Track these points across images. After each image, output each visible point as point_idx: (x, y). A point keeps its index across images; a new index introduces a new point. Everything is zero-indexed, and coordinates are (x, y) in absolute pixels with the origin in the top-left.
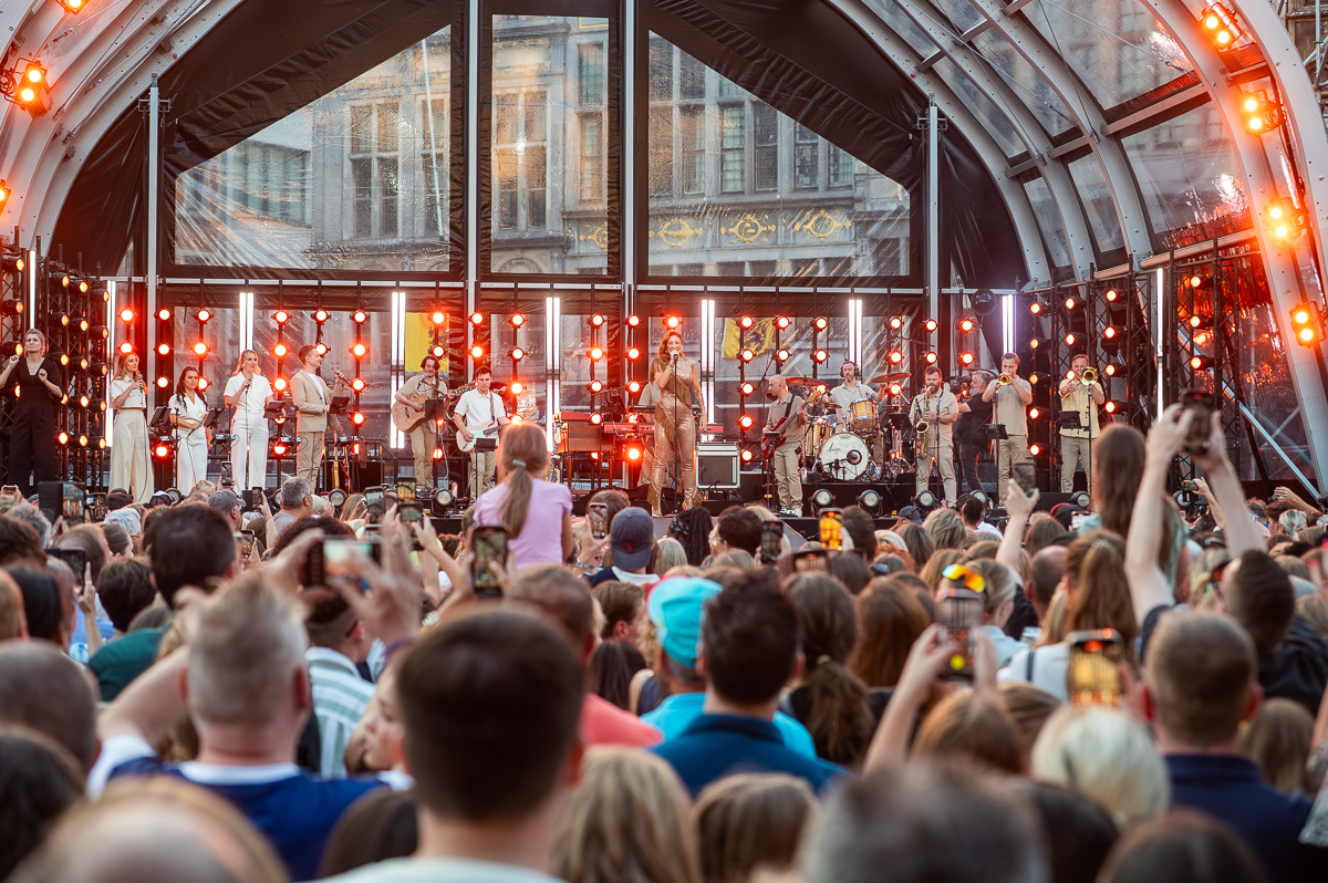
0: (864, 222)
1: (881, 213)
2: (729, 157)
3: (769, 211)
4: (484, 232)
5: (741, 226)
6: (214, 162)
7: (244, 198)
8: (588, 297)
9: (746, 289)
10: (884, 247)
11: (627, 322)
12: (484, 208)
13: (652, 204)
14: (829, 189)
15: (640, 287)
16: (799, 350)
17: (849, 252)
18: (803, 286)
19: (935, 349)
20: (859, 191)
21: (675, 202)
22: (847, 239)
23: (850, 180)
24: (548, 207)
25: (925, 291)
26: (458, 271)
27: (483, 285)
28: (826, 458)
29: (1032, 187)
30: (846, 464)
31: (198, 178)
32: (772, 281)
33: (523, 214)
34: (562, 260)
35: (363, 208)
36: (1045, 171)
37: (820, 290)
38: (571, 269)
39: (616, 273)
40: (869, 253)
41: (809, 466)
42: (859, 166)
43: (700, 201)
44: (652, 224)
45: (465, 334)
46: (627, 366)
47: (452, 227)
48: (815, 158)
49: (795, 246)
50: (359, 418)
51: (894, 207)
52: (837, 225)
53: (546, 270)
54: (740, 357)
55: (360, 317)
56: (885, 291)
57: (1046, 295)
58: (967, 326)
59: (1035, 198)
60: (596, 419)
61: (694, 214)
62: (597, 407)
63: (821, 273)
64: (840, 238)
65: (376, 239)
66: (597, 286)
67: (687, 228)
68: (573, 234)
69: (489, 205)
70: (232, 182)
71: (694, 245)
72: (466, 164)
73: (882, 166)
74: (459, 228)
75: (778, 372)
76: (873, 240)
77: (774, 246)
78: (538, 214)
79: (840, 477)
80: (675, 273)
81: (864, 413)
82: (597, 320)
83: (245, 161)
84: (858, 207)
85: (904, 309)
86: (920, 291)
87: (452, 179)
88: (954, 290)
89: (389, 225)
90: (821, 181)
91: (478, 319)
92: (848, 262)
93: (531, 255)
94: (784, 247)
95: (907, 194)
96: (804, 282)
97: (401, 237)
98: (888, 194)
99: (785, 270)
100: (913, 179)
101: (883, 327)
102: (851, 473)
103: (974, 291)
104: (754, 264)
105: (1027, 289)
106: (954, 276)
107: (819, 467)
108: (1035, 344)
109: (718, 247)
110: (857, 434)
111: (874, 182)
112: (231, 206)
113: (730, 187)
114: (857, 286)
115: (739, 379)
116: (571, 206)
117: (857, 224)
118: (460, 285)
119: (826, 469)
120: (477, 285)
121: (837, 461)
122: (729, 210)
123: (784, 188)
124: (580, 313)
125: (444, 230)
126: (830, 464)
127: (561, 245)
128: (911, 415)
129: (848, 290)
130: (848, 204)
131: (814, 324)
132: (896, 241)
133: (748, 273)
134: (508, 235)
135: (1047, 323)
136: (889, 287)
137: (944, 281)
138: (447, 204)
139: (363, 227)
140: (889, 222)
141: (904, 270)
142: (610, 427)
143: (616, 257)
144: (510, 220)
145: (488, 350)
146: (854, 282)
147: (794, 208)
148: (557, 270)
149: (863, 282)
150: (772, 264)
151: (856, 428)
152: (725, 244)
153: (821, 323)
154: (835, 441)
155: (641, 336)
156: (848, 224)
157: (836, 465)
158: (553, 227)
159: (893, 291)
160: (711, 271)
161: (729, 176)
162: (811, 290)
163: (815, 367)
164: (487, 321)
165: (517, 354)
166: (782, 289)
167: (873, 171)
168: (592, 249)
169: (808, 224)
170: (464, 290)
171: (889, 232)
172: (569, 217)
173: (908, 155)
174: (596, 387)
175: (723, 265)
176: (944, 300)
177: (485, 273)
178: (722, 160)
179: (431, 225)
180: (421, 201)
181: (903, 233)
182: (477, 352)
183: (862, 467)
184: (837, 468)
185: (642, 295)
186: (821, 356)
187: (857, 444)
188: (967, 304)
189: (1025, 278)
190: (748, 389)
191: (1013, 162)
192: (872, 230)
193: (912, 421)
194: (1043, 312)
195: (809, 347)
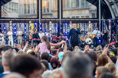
0: (91, 11)
1: (93, 10)
2: (73, 3)
3: (78, 10)
4: (41, 13)
5: (75, 12)
6: (6, 4)
7: (10, 9)
9: (75, 20)
10: (93, 14)
11: (60, 24)
12: (41, 10)
13: (63, 9)
14: (86, 7)
15: (62, 20)
17: (89, 15)
19: (100, 27)
20: (90, 7)
21: (66, 9)
22: (88, 13)
23: (89, 6)
24: (49, 10)
26: (38, 18)
27: (41, 20)
29: (113, 6)
31: (4, 6)
32: (79, 19)
33: (46, 11)
34: (51, 16)
35: (25, 10)
36: (114, 4)
37: (85, 20)
38: (52, 17)
39: (59, 18)
40: (91, 15)
41: (84, 42)
42: (90, 4)
43: (69, 9)
44: (63, 12)
45: (39, 26)
46: (60, 30)
47: (37, 12)
48: (84, 3)
49: (82, 14)
50: (25, 37)
51: (94, 9)
52: (87, 12)
53: (49, 18)
55: (25, 24)
57: (115, 20)
58: (104, 24)
59: (113, 8)
60: (56, 37)
61: (69, 10)
62: (56, 35)
63: (85, 18)
64: (87, 13)
65: (27, 14)
66: (56, 20)
67: (67, 12)
68: (53, 13)
69: (42, 9)
70: (8, 7)
71: (69, 14)
72: (39, 4)
73: (93, 4)
74: (38, 12)
76: (92, 13)
77: (79, 14)
78: (48, 11)
79: (88, 44)
80: (66, 18)
82: (56, 24)
83: (10, 4)
84: (90, 9)
85: (96, 22)
86: (98, 20)
87: (37, 6)
88: (103, 20)
89: (29, 12)
90: (85, 6)
91: (41, 24)
92: (89, 16)
93: (47, 16)
94: (80, 14)
95: (96, 7)
96: (83, 19)
97: (30, 14)
98: (94, 7)
99: (80, 17)
100: (97, 5)
101: (93, 24)
102: (90, 43)
103: (105, 20)
104: (76, 17)
105: (112, 19)
106: (103, 18)
107: (85, 42)
108: (113, 26)
109: (71, 15)
111: (92, 6)
112: (8, 10)
113: (73, 7)
116: (52, 9)
117: (90, 11)
118: (38, 20)
119: (86, 43)
122: (73, 10)
123: (80, 7)
124: (54, 23)
125: (36, 13)
127: (51, 15)
129: (89, 20)
130: (88, 9)
131: (84, 24)
132: (95, 14)
133: (75, 18)
134: (44, 13)
135: (115, 24)
136: (94, 19)
137: (101, 18)
138: (37, 9)
139: (25, 13)
140: (94, 11)
141: (96, 17)
142: (58, 38)
143: (59, 16)
144: (45, 11)
145: (42, 28)
147: (81, 9)
148: (51, 18)
149: (91, 19)
150: (79, 17)
152: (73, 14)
154: (87, 39)
155: (62, 26)
156: (89, 11)
157: (88, 42)
158: (50, 12)
160: (71, 18)
161: (73, 5)
163: (85, 30)
164: (42, 24)
165: (46, 28)
167: (92, 4)
168: (55, 15)
169: (83, 11)
171: (94, 12)
172: (52, 11)
173: (96, 2)
174: (56, 32)
175: (72, 17)
176: (101, 21)
177: (41, 18)
178: (72, 3)
179: (34, 12)
180: (33, 9)
181: (96, 12)
182: (41, 28)
183: (91, 42)
186: (85, 28)
187: (90, 39)
188: (104, 21)
189: (112, 18)
191: (110, 3)
192: (92, 12)
194: (114, 22)
195: (84, 27)
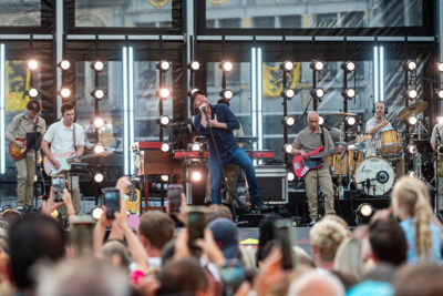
8: (156, 46)
9: (288, 38)
11: (190, 66)
15: (200, 38)
16: (331, 89)
17: (362, 7)
18: (334, 35)
25: (436, 39)
26: (48, 25)
27: (70, 37)
28: (360, 177)
30: (376, 183)
32: (308, 32)
37: (349, 38)
39: (178, 24)
41: (345, 184)
45: (55, 78)
46: (189, 103)
54: (283, 95)
56: (402, 39)
62: (166, 138)
63: (349, 25)
66: (164, 37)
75: (315, 108)
77: (300, 2)
79: (371, 193)
81: (390, 139)
82: (165, 65)
85: (418, 54)
86: (431, 39)
91: (66, 65)
92: (360, 16)
94: (308, 3)
96: (336, 32)
101: (401, 69)
102: (380, 190)
104: (284, 18)
107: (353, 186)
109: (253, 4)
110: (384, 157)
114: (379, 35)
115: (282, 113)
118: (50, 37)
119: (359, 187)
120: (64, 37)
121: (368, 181)
124: (150, 59)
126: (363, 183)
128: (433, 140)
129: (372, 38)
131: (344, 67)
136: (406, 35)
142: (178, 154)
143: (179, 13)
145: (74, 91)
146: (377, 32)
149: (382, 32)
150: (299, 18)
151: (383, 153)
153: (351, 66)
154: (367, 164)
155: (201, 79)
157: (367, 183)
159: (410, 39)
160: (247, 24)
162: (341, 38)
163: (345, 103)
164: (72, 67)
165: (99, 94)
166: (318, 38)
168: (146, 6)
170: (53, 42)
174: (165, 121)
175: (257, 20)
177: (70, 27)
182: (66, 93)
183: (389, 185)
184: (369, 186)
185: (201, 44)
186: (351, 93)
187: (384, 166)
190: (290, 121)
193: (433, 145)
195: (341, 85)
